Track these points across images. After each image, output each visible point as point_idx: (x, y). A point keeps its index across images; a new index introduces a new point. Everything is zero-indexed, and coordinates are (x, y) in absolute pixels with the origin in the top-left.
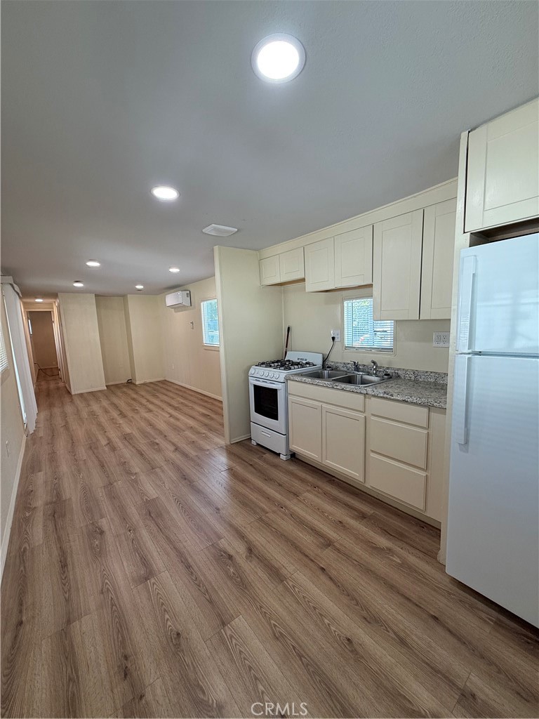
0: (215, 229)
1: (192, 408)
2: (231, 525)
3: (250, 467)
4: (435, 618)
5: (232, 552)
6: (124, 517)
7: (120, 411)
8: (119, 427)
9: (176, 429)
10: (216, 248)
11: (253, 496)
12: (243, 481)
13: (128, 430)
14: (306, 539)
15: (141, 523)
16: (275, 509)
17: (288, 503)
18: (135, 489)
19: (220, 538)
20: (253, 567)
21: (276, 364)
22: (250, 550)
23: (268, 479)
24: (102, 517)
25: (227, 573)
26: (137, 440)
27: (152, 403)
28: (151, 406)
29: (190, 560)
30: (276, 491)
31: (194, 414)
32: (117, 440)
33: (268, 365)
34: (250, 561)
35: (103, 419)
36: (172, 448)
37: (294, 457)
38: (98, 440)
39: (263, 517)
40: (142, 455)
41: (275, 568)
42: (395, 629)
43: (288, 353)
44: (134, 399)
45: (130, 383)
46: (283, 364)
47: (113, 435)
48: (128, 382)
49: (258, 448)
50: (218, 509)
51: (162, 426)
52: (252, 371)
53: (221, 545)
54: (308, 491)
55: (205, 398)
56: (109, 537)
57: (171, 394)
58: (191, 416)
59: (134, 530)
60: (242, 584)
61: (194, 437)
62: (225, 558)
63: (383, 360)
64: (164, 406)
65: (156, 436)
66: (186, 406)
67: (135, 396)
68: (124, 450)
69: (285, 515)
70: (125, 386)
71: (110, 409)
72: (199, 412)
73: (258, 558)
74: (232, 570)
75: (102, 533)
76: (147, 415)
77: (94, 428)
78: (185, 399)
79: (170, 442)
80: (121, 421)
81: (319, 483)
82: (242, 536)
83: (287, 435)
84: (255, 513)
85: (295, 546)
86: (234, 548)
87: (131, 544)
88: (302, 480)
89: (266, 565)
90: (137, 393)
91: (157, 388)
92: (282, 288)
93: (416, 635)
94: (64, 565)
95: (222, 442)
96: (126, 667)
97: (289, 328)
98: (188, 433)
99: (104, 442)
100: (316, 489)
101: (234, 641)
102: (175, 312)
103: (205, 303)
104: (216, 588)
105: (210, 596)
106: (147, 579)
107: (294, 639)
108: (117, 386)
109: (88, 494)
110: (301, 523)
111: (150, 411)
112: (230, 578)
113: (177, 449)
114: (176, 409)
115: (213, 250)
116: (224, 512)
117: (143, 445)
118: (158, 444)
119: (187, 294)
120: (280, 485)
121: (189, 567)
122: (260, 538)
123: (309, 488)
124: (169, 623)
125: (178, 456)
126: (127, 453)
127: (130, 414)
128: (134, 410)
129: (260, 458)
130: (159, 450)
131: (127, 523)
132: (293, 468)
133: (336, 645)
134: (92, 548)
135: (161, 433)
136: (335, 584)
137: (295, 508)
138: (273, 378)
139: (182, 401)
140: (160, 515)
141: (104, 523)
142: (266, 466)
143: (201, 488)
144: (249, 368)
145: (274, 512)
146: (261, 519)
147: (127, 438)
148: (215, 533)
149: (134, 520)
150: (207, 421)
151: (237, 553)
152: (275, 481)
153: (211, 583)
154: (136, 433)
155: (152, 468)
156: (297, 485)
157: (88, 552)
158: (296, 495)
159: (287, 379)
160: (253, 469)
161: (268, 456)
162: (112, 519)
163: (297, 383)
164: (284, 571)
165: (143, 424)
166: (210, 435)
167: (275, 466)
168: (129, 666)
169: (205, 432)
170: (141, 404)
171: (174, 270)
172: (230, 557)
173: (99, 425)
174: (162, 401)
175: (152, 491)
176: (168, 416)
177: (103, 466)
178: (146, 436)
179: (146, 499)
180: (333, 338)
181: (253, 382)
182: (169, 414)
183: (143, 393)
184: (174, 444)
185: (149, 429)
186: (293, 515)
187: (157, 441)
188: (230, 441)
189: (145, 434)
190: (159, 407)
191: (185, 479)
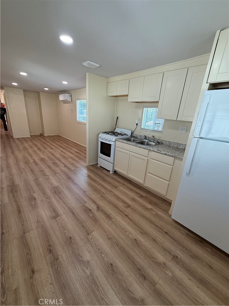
0: (89, 64)
1: (71, 149)
2: (90, 198)
3: (97, 176)
4: (166, 233)
5: (91, 208)
6: (44, 193)
7: (38, 148)
8: (38, 155)
9: (64, 157)
10: (87, 74)
11: (99, 187)
12: (95, 181)
13: (43, 157)
14: (120, 205)
15: (52, 196)
16: (108, 192)
17: (113, 190)
18: (48, 182)
19: (86, 203)
20: (99, 214)
21: (111, 133)
22: (98, 208)
23: (105, 181)
24: (34, 192)
25: (89, 216)
26: (47, 161)
27: (53, 145)
28: (52, 147)
29: (74, 211)
30: (108, 186)
31: (72, 151)
32: (38, 161)
33: (107, 133)
34: (98, 212)
35: (30, 151)
36: (64, 166)
37: (115, 172)
38: (29, 160)
39: (103, 196)
40: (50, 168)
41: (108, 214)
42: (152, 236)
43: (116, 128)
44: (44, 143)
45: (42, 135)
46: (114, 133)
47: (36, 158)
48: (40, 135)
49: (101, 168)
50: (85, 192)
51: (58, 156)
52: (100, 135)
53: (86, 205)
54: (121, 186)
55: (77, 145)
56: (38, 200)
57: (61, 142)
58: (71, 153)
59: (49, 198)
60: (95, 220)
61: (73, 162)
62: (88, 210)
63: (157, 135)
64: (58, 147)
65: (56, 160)
66: (69, 148)
67: (44, 141)
68: (42, 165)
69: (112, 195)
70: (39, 136)
71: (33, 146)
72: (74, 151)
73: (101, 211)
74: (91, 215)
75: (35, 199)
76: (51, 150)
77: (26, 155)
78: (68, 144)
79: (62, 163)
80: (39, 152)
81: (125, 183)
82: (95, 203)
83: (113, 164)
84: (100, 194)
85: (116, 207)
86: (91, 207)
87: (48, 204)
88: (119, 182)
89: (104, 213)
90: (45, 140)
91: (54, 138)
92: (116, 98)
93: (159, 238)
94: (19, 212)
95: (85, 165)
96: (50, 249)
97: (117, 117)
98: (70, 160)
99: (32, 161)
100: (124, 186)
101: (93, 240)
102: (64, 104)
103: (79, 101)
104: (85, 221)
105: (83, 224)
106: (56, 217)
107: (115, 239)
108: (35, 136)
109: (27, 183)
110: (118, 198)
111: (52, 149)
112: (91, 218)
113: (65, 166)
114: (64, 148)
115: (85, 75)
116: (87, 193)
117: (50, 163)
118: (57, 163)
119: (70, 95)
120: (110, 183)
121: (73, 213)
122: (102, 203)
123: (121, 185)
124: (67, 234)
125: (66, 169)
126: (43, 166)
127: (43, 149)
128: (44, 148)
129: (102, 172)
130: (58, 166)
131: (46, 195)
132: (115, 177)
133: (131, 241)
134: (31, 205)
135: (58, 159)
136: (131, 221)
137: (116, 193)
138: (109, 139)
139: (66, 145)
140: (60, 193)
141: (35, 195)
142: (104, 175)
143: (77, 183)
144: (99, 134)
145: (107, 194)
146: (102, 196)
147: (42, 160)
148: (84, 201)
149: (49, 195)
150: (78, 155)
151: (93, 209)
152: (108, 182)
153: (83, 220)
154: (46, 158)
155: (55, 173)
156: (117, 184)
157: (30, 207)
158: (116, 187)
159: (116, 140)
160: (98, 176)
161: (105, 171)
162: (39, 194)
163: (120, 142)
164: (112, 216)
165: (49, 154)
166: (80, 161)
167: (108, 176)
168: (51, 249)
169: (77, 159)
170: (48, 145)
171: (65, 83)
172: (90, 210)
173: (29, 153)
174: (57, 145)
175: (56, 183)
176: (60, 151)
177: (32, 171)
178: (51, 160)
179: (53, 186)
180: (137, 124)
181: (100, 140)
182: (61, 150)
183: (48, 140)
184: (64, 164)
185: (52, 157)
186: (115, 195)
187: (56, 162)
188: (89, 164)
189: (51, 159)
190: (56, 147)
191: (70, 179)
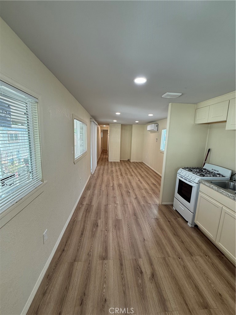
0: (168, 95)
1: (149, 179)
2: (148, 253)
3: (168, 223)
5: (143, 270)
6: (106, 223)
7: (121, 173)
8: (119, 180)
9: (139, 187)
10: (170, 104)
12: (162, 229)
13: (121, 182)
14: (189, 291)
15: (111, 229)
17: (184, 256)
18: (114, 212)
19: (140, 258)
20: (151, 287)
22: (153, 275)
23: (176, 234)
24: (100, 219)
25: (137, 281)
26: (123, 188)
27: (134, 172)
29: (123, 261)
30: (179, 245)
32: (116, 186)
34: (151, 283)
36: (135, 197)
37: (196, 227)
38: (110, 183)
39: (166, 259)
40: (122, 195)
41: (164, 297)
43: (206, 164)
44: (128, 169)
45: (129, 160)
46: (200, 170)
49: (176, 212)
50: (144, 240)
51: (134, 184)
52: (179, 171)
53: (139, 262)
54: (201, 256)
56: (99, 229)
58: (148, 183)
59: (108, 231)
60: (142, 295)
62: (139, 271)
65: (130, 189)
67: (128, 167)
68: (117, 191)
69: (180, 265)
71: (118, 171)
73: (156, 283)
74: (140, 281)
75: (97, 226)
76: (130, 177)
77: (110, 178)
78: (148, 173)
80: (120, 177)
82: (151, 264)
83: (194, 213)
84: (163, 253)
85: (181, 292)
86: (145, 268)
87: (105, 237)
88: (198, 246)
89: (159, 292)
90: (130, 166)
92: (209, 125)
94: (82, 234)
97: (209, 150)
99: (111, 185)
103: (164, 130)
104: (129, 286)
105: (125, 289)
106: (104, 259)
108: (124, 161)
109: (99, 206)
110: (189, 277)
111: (132, 176)
112: (138, 286)
114: (142, 177)
116: (147, 243)
117: (124, 190)
118: (130, 192)
119: (157, 125)
120: (183, 242)
121: (121, 265)
122: (161, 272)
123: (202, 254)
124: (104, 290)
125: (136, 201)
127: (124, 175)
128: (126, 173)
129: (175, 219)
130: (129, 196)
132: (194, 234)
134: (92, 231)
135: (132, 187)
137: (188, 264)
139: (146, 174)
141: (99, 222)
142: (177, 226)
143: (140, 223)
145: (174, 258)
146: (164, 259)
147: (120, 185)
148: (139, 253)
149: (109, 226)
150: (154, 188)
151: (146, 273)
152: (180, 238)
153: (128, 281)
154: (123, 185)
155: (124, 204)
156: (194, 248)
158: (191, 254)
161: (180, 219)
165: (127, 181)
166: (153, 196)
167: (183, 228)
168: (84, 300)
170: (130, 171)
171: (151, 115)
172: (141, 273)
175: (120, 215)
176: (138, 180)
177: (108, 196)
178: (126, 187)
181: (179, 177)
183: (132, 166)
185: (128, 184)
186: (185, 267)
187: (130, 191)
188: (162, 203)
